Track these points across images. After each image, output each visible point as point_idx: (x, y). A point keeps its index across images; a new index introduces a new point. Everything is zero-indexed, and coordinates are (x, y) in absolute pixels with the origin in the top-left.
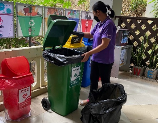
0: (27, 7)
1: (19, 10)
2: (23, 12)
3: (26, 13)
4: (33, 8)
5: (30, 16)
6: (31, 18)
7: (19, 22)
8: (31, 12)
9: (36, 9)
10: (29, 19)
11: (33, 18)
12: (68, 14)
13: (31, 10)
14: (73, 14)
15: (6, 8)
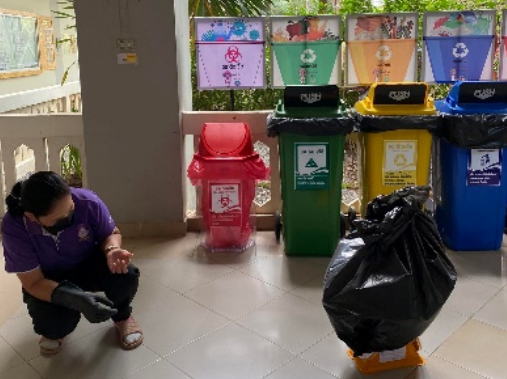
0: (296, 22)
1: (275, 30)
2: (286, 35)
3: (292, 35)
4: (312, 23)
5: (302, 41)
6: (305, 45)
7: (275, 58)
8: (306, 32)
9: (320, 24)
10: (301, 47)
11: (312, 44)
12: (434, 25)
13: (306, 29)
14: (460, 23)
15: (249, 30)
